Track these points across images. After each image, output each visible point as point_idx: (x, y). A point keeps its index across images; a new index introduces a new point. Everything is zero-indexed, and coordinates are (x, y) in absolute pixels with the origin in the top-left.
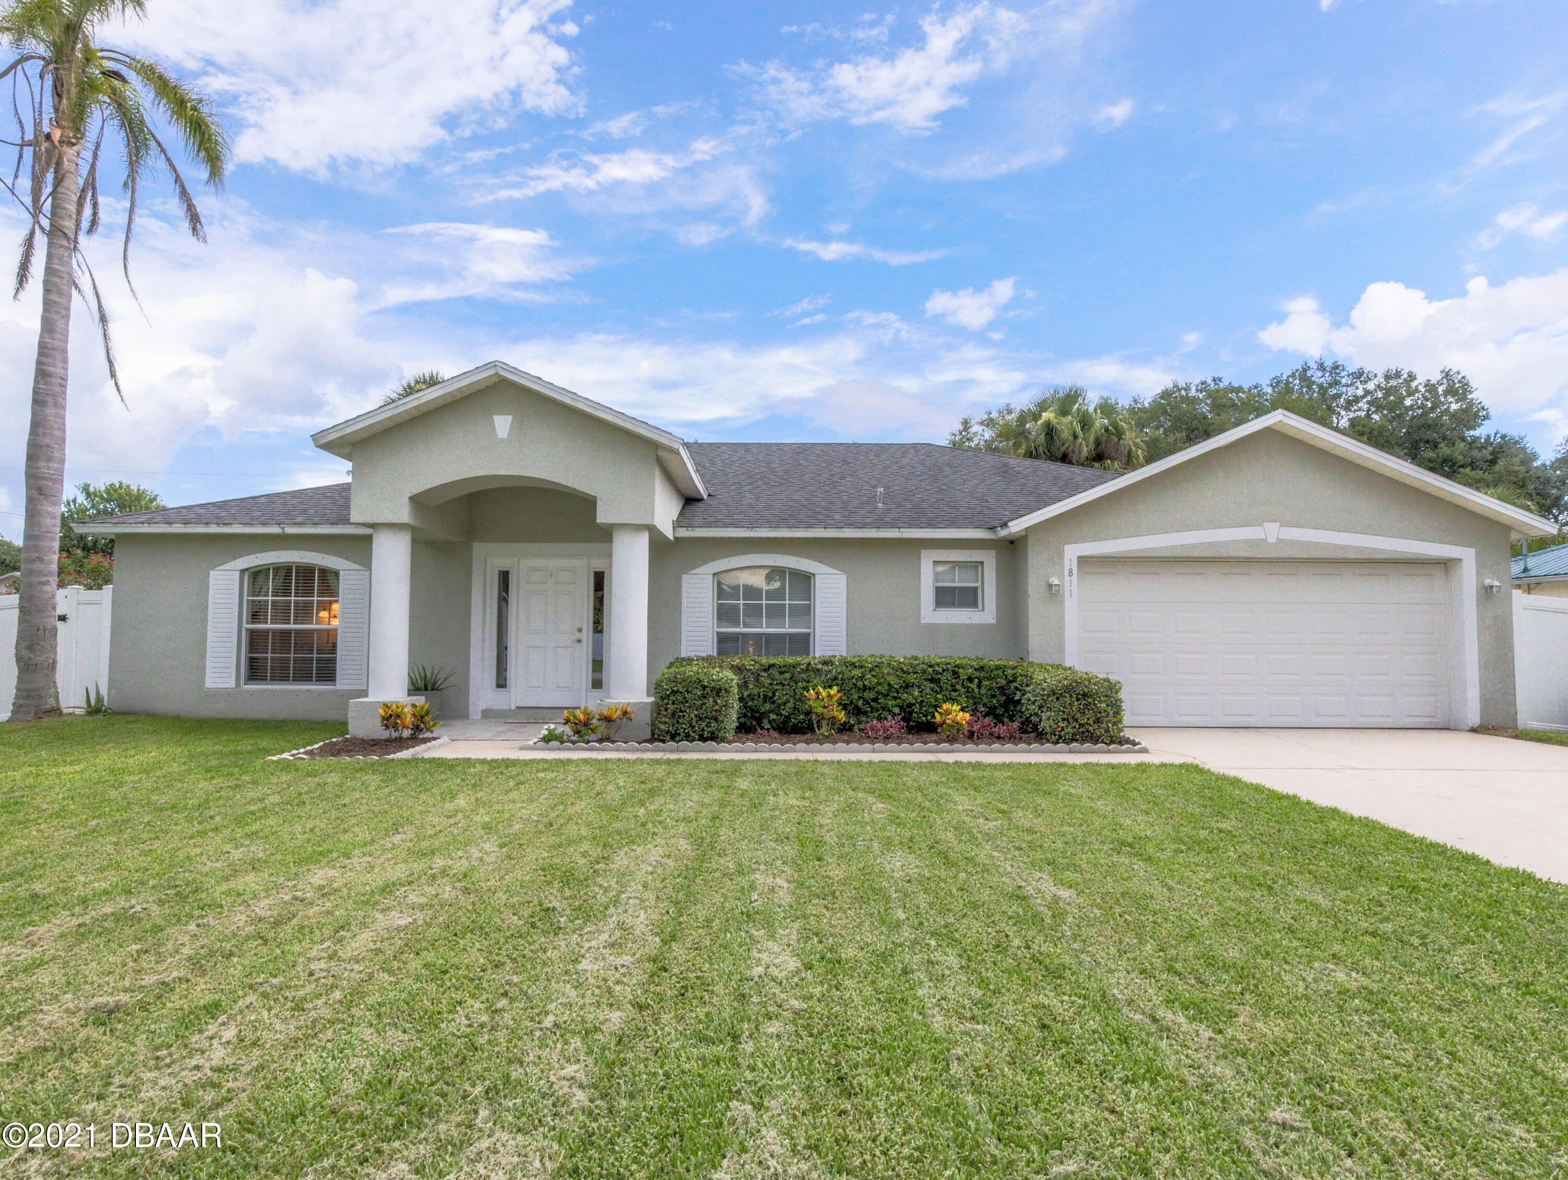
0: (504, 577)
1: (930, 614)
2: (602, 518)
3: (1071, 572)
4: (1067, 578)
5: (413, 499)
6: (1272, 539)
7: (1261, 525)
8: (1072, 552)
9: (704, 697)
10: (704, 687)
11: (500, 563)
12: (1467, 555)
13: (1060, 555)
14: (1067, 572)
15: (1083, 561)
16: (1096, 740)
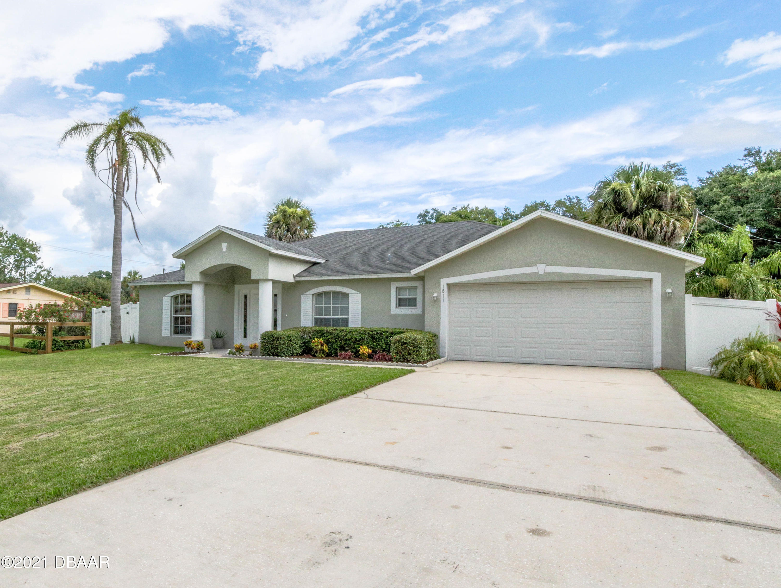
0: (246, 297)
1: (394, 310)
2: (254, 277)
3: (443, 290)
4: (442, 294)
5: (201, 273)
6: (541, 272)
7: (536, 265)
8: (444, 282)
9: (273, 340)
10: (274, 337)
11: (245, 292)
12: (657, 277)
13: (439, 283)
14: (442, 291)
15: (449, 286)
16: (408, 361)
